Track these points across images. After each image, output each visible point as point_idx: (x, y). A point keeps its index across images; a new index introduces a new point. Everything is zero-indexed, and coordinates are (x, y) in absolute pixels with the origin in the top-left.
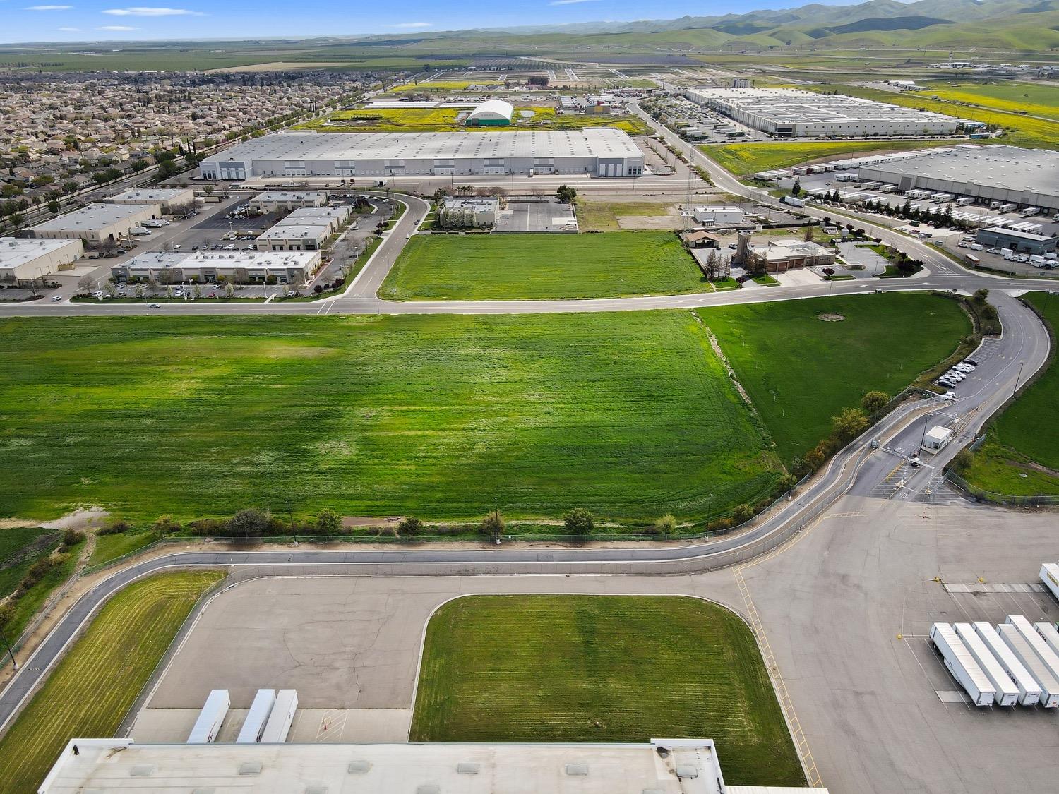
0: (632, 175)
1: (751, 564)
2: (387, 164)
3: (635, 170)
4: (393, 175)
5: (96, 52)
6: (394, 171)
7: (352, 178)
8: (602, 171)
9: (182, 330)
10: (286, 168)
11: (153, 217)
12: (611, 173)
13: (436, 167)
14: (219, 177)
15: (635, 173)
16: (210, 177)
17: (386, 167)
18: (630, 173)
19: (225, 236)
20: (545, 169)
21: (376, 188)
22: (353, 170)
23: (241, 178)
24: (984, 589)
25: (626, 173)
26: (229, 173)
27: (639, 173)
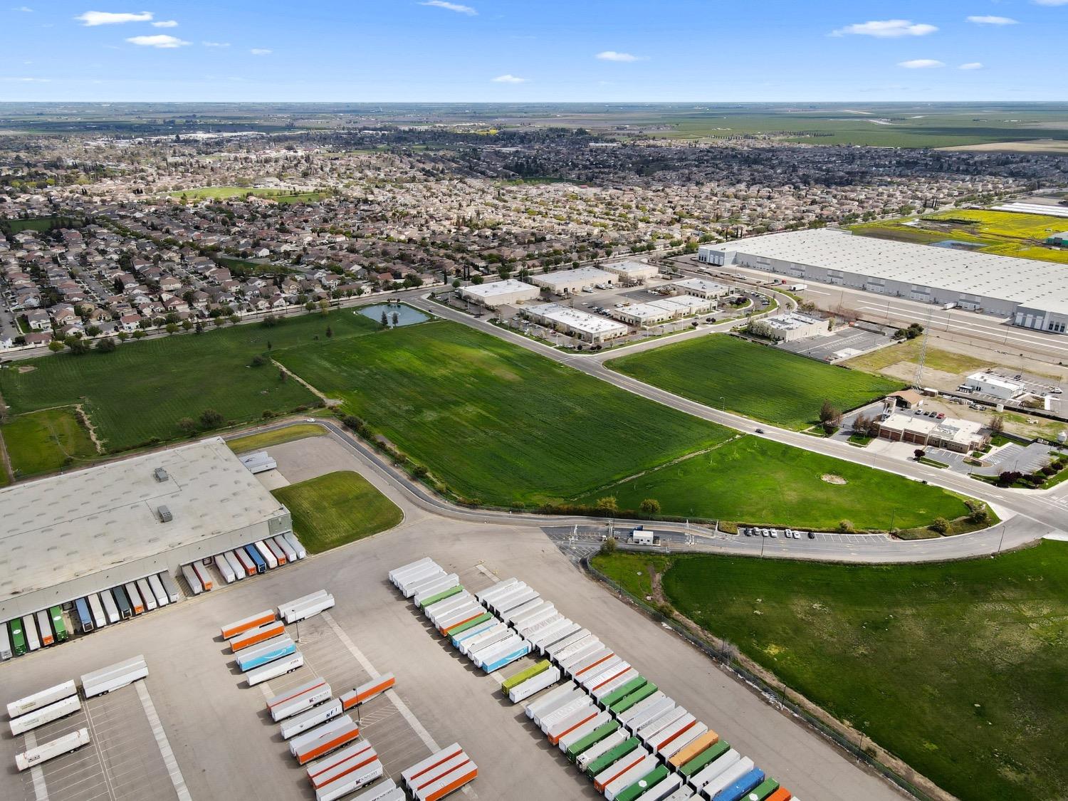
0: (1053, 330)
3: (1057, 326)
6: (834, 279)
8: (1019, 320)
11: (610, 281)
12: (1028, 324)
13: (869, 283)
14: (707, 261)
15: (1056, 329)
16: (702, 260)
18: (1051, 328)
19: (617, 304)
20: (970, 306)
21: (788, 292)
24: (489, 575)
25: (1045, 327)
27: (1062, 330)
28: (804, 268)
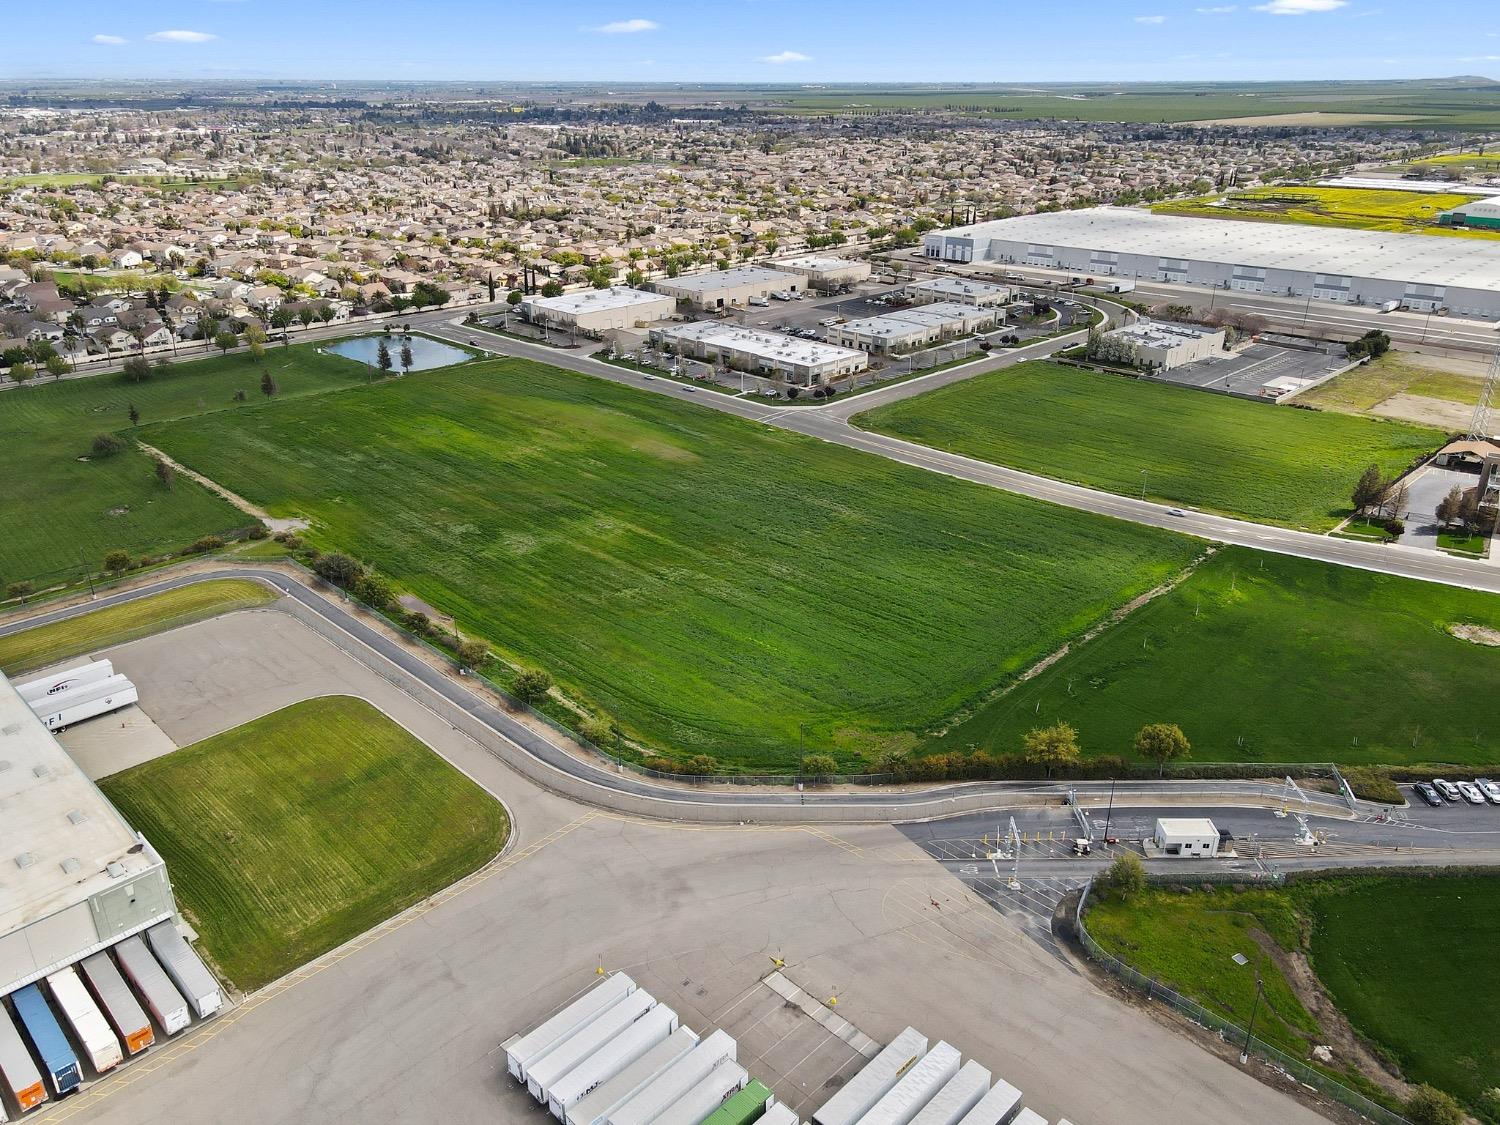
1: (623, 819)
2: (1163, 263)
4: (1167, 281)
5: (1088, 95)
6: (1171, 275)
7: (1090, 277)
9: (610, 402)
10: (1030, 254)
11: (793, 289)
13: (1235, 277)
14: (942, 256)
16: (933, 255)
17: (1161, 269)
19: (822, 321)
21: (1109, 295)
22: (1114, 267)
23: (958, 258)
24: (815, 1010)
26: (954, 253)
28: (1114, 258)
